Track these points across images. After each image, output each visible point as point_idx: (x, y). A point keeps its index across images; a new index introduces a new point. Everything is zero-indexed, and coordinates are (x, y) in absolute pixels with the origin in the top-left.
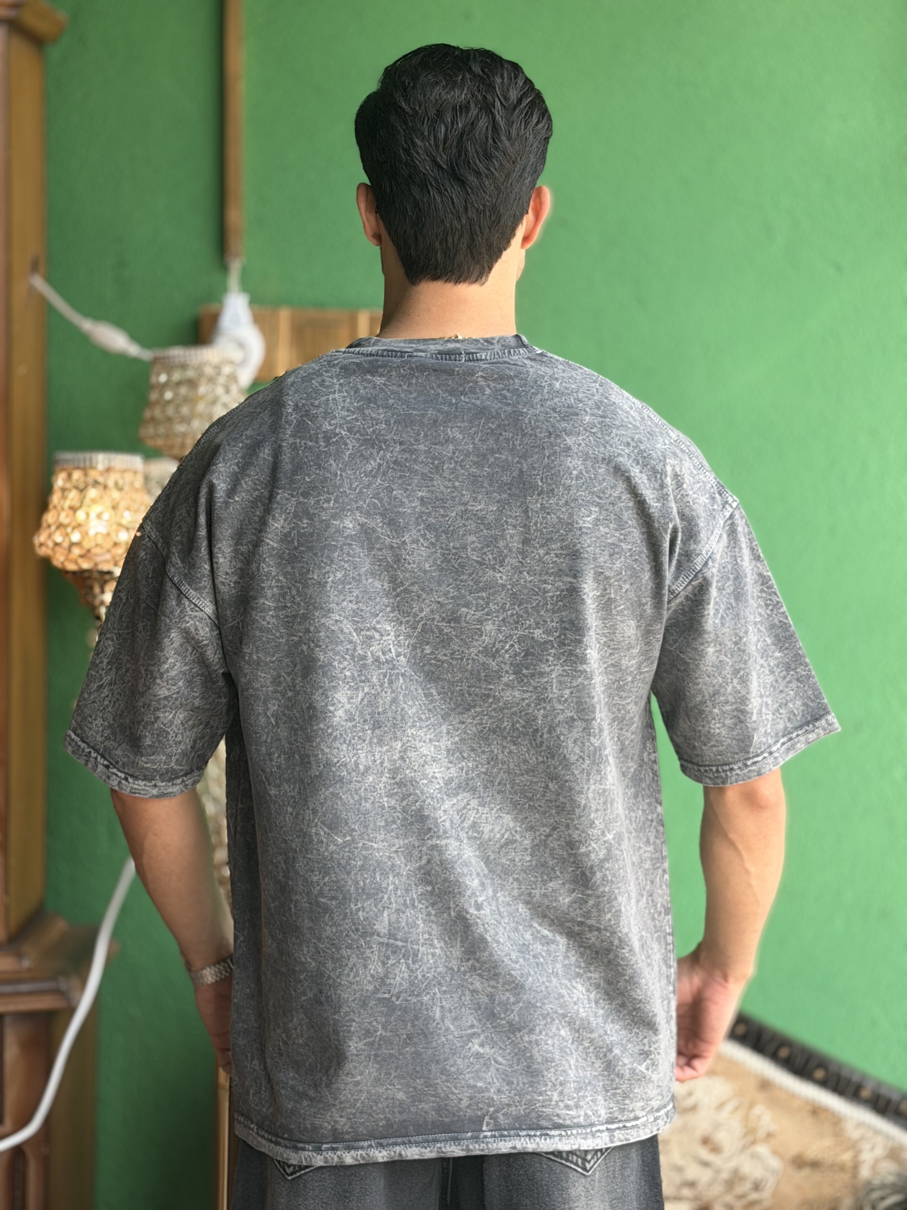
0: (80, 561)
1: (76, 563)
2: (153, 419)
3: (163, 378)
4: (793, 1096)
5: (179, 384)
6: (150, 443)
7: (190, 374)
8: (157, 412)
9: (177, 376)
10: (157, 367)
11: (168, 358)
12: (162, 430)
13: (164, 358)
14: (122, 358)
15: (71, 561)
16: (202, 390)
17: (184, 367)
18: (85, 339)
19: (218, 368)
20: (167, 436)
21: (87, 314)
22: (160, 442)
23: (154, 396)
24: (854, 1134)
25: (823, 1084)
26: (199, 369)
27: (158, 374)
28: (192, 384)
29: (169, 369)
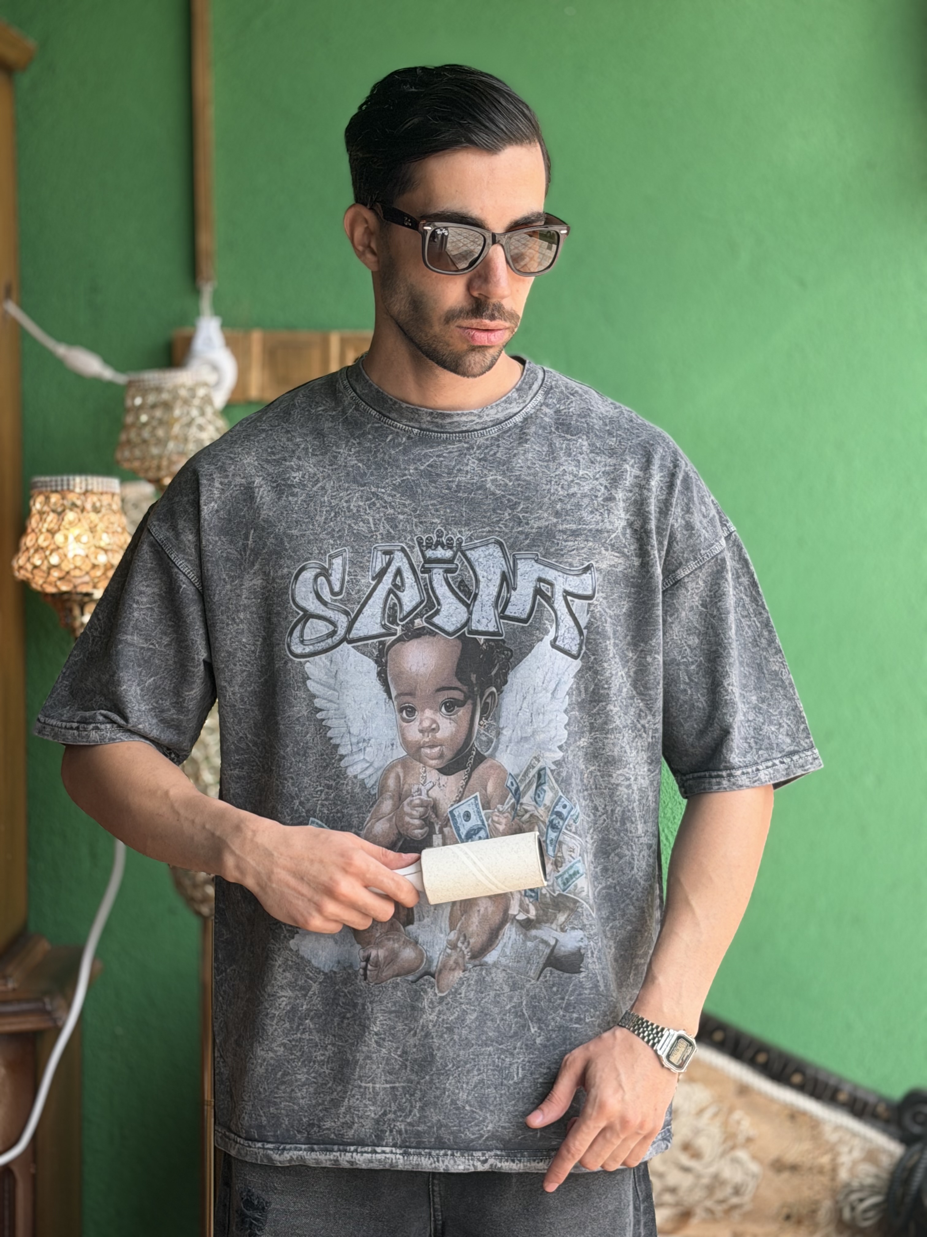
0: (59, 583)
1: (56, 586)
2: (129, 442)
3: (138, 401)
4: (772, 1100)
5: (154, 406)
6: (126, 466)
7: (165, 396)
8: (133, 434)
9: (151, 398)
10: (132, 391)
11: (143, 381)
12: (137, 453)
13: (139, 381)
14: (97, 381)
15: (50, 584)
16: (177, 412)
17: (158, 390)
18: (60, 363)
19: (192, 390)
20: (143, 459)
21: (60, 339)
22: (136, 464)
23: (129, 419)
24: (832, 1137)
25: (801, 1088)
26: (174, 391)
27: (133, 398)
28: (167, 406)
29: (144, 392)
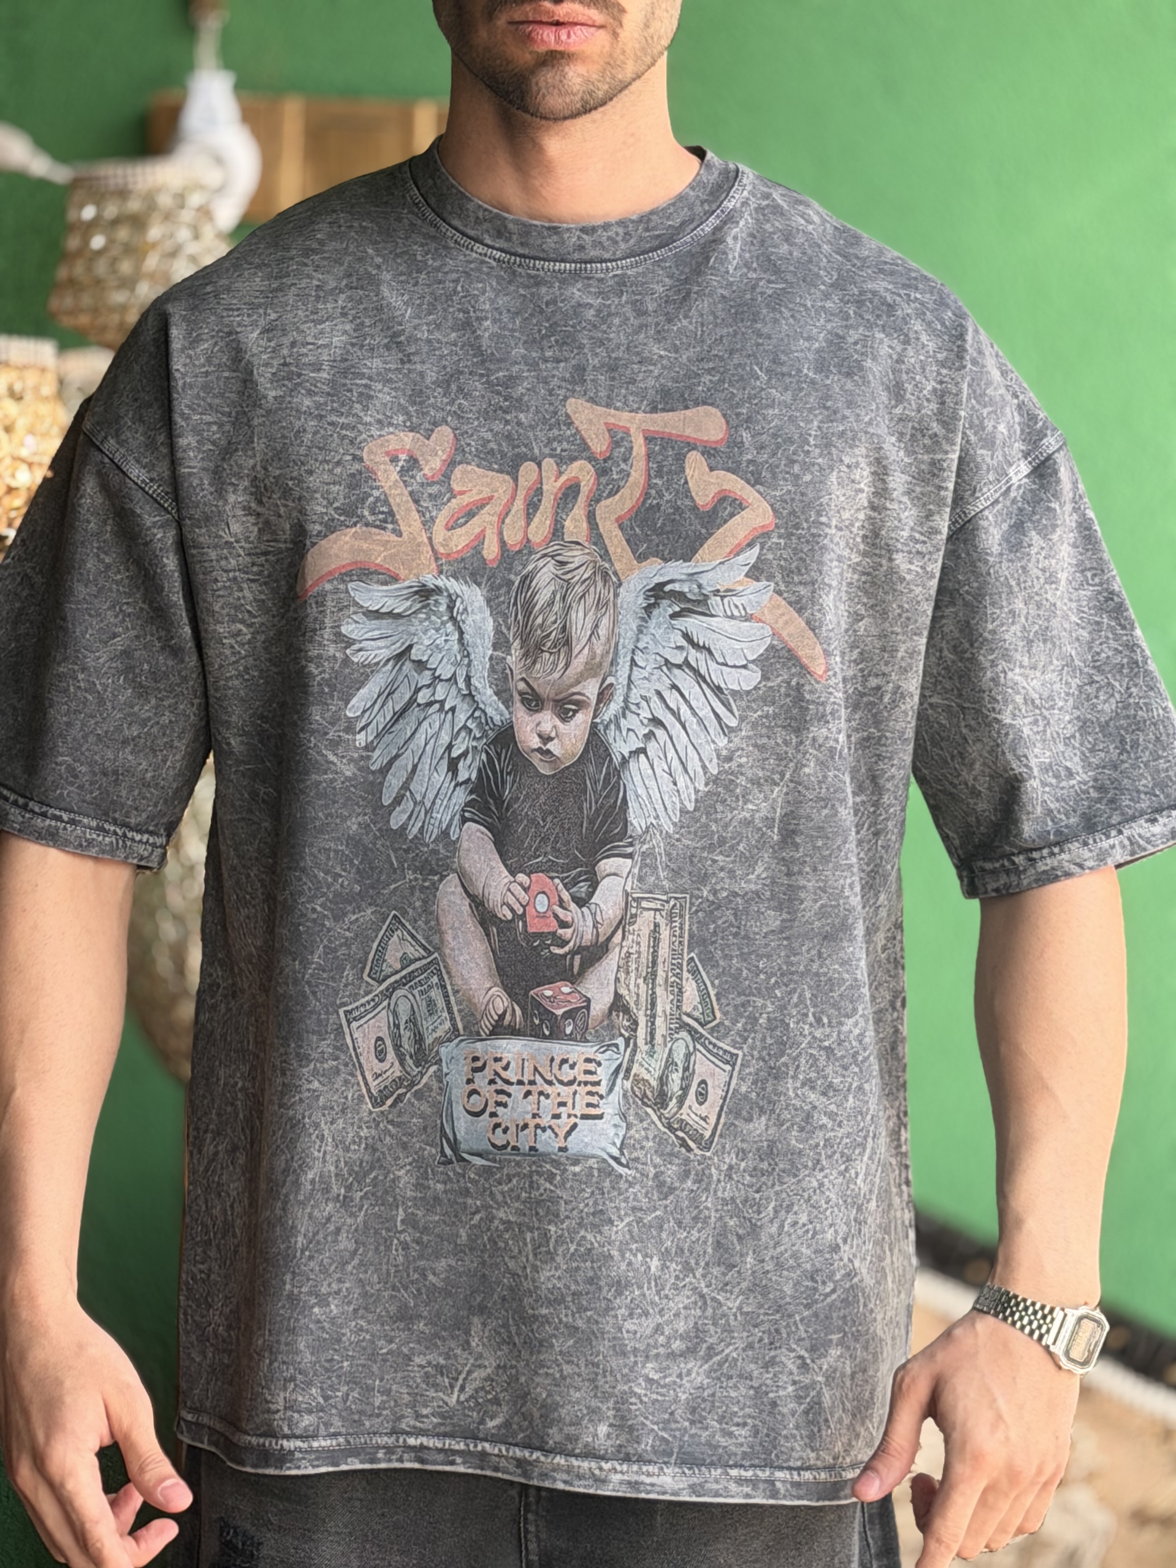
2: (72, 282)
3: (89, 213)
5: (116, 222)
6: (67, 322)
7: (134, 205)
8: (79, 269)
9: (111, 210)
10: (79, 195)
11: (98, 179)
12: (86, 300)
13: (90, 179)
16: (155, 232)
17: (123, 193)
19: (181, 199)
20: (95, 311)
22: (84, 320)
23: (73, 243)
26: (150, 199)
27: (81, 206)
28: (138, 222)
29: (99, 198)
